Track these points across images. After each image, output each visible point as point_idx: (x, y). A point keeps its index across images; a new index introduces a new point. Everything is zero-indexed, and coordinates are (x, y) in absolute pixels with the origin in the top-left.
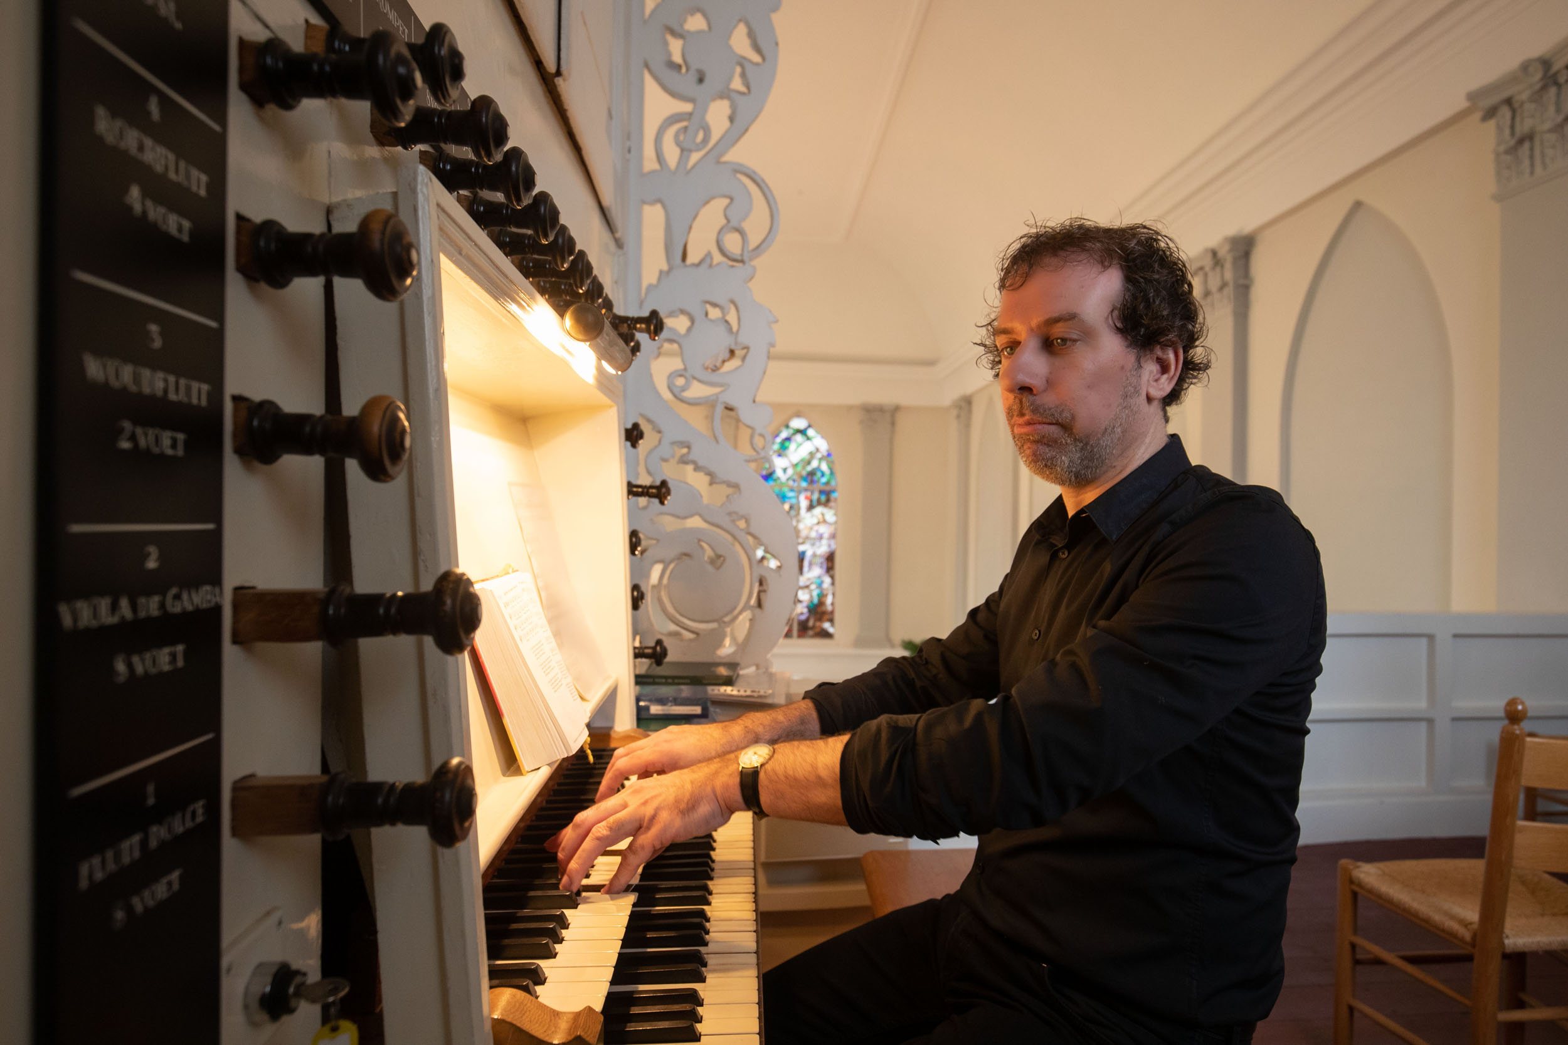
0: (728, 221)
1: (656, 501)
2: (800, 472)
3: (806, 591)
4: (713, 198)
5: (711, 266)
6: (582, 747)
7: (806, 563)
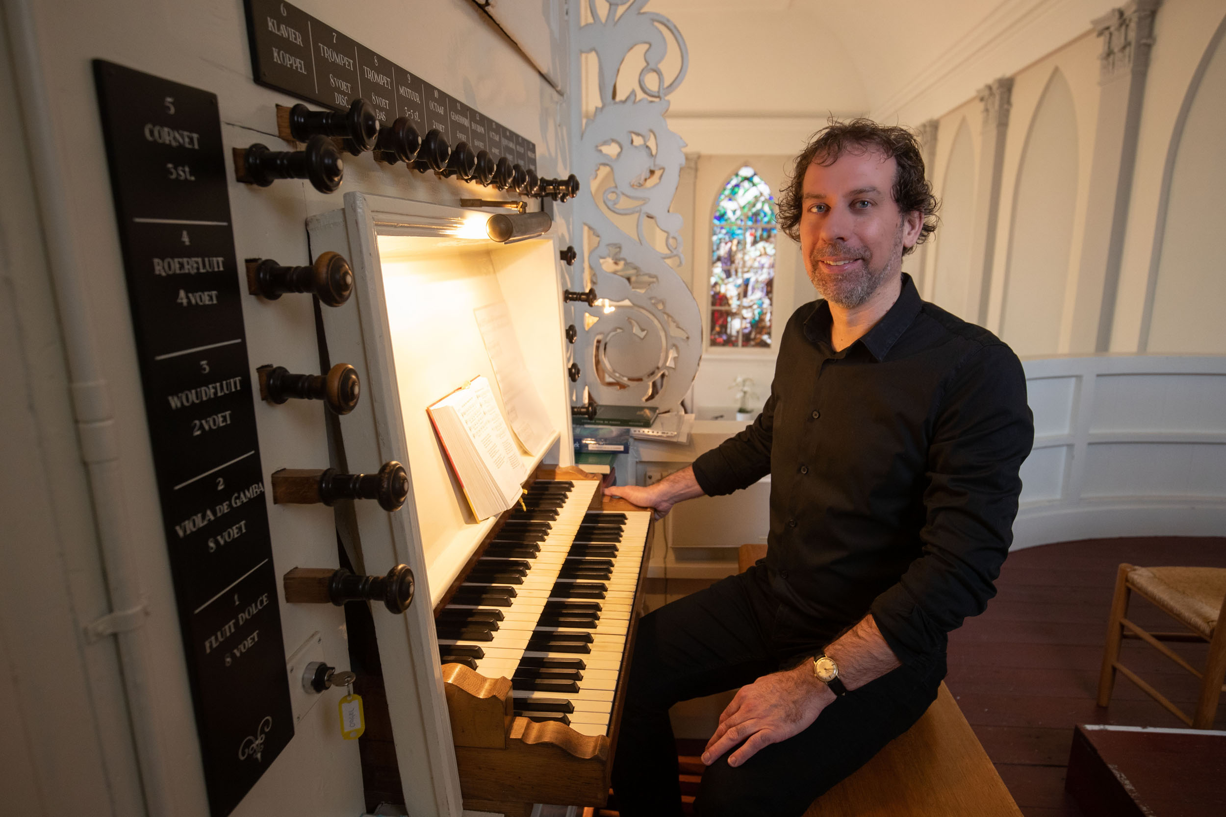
0: (648, 64)
1: (586, 304)
2: (747, 213)
3: (749, 310)
4: (635, 45)
5: (634, 102)
6: (518, 500)
7: (750, 288)
